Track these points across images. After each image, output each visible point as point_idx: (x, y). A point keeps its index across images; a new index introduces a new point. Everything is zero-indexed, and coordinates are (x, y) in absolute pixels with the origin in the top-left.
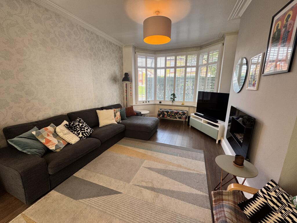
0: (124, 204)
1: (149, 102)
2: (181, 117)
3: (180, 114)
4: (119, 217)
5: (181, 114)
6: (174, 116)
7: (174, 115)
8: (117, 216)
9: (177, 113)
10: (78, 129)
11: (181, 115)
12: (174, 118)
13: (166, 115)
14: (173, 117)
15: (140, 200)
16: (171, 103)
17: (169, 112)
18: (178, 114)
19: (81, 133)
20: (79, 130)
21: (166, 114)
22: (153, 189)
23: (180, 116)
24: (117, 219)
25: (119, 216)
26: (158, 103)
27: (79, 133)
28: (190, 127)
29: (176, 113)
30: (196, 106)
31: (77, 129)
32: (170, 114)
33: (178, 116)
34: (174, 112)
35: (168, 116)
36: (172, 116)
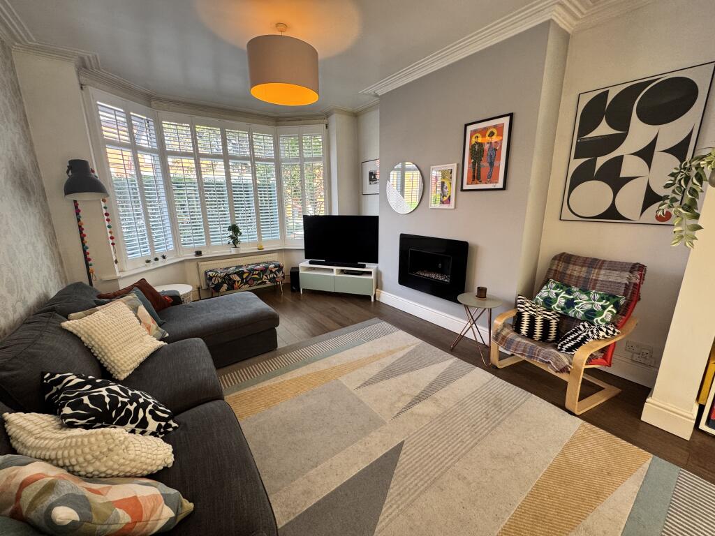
0: (429, 446)
1: (164, 257)
2: (274, 277)
3: (271, 272)
4: (453, 461)
5: (274, 270)
6: (258, 280)
7: (257, 276)
8: (450, 464)
9: (264, 271)
10: (132, 408)
11: (275, 273)
12: (259, 284)
13: (238, 281)
14: (255, 282)
15: (431, 422)
16: (233, 251)
17: (243, 273)
18: (268, 272)
19: (149, 417)
20: (136, 410)
21: (237, 278)
22: (419, 399)
23: (272, 276)
24: (457, 464)
25: (452, 459)
26: (192, 256)
27: (144, 418)
28: (301, 292)
29: (262, 271)
30: (304, 248)
31: (128, 410)
32: (247, 277)
33: (266, 276)
34: (256, 270)
35: (245, 284)
36: (255, 279)
